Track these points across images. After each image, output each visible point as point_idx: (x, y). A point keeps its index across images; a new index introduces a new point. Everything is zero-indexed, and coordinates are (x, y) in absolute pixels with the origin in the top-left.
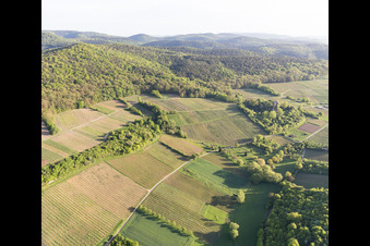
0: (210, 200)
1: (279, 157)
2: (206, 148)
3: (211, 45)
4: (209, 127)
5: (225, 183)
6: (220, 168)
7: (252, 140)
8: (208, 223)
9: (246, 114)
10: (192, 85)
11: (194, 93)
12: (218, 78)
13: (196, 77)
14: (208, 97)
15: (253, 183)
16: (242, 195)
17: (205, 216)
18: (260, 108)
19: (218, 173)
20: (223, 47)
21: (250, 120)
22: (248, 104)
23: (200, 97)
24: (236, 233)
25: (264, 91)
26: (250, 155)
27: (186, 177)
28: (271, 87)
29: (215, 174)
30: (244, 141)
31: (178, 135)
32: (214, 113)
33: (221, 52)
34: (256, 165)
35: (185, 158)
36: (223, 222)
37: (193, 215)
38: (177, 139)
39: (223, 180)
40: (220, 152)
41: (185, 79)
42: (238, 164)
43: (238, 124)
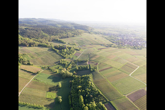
0: (48, 90)
1: (70, 67)
2: (42, 68)
3: (36, 23)
4: (42, 59)
5: (53, 81)
6: (50, 75)
7: (60, 62)
8: (49, 99)
9: (56, 52)
10: (31, 41)
11: (33, 45)
12: (42, 37)
13: (32, 37)
14: (39, 46)
15: (63, 78)
16: (60, 84)
17: (48, 97)
18: (60, 49)
19: (49, 78)
20: (41, 24)
21: (57, 54)
22: (56, 47)
23: (36, 46)
24: (61, 100)
25: (60, 42)
26: (60, 68)
27: (36, 82)
28: (63, 40)
29: (48, 78)
30: (57, 62)
31: (29, 64)
32: (43, 53)
33: (41, 26)
34: (63, 71)
35: (34, 74)
36: (55, 97)
37: (42, 98)
38: (28, 66)
39: (52, 80)
40: (49, 69)
41: (28, 39)
42: (56, 72)
43: (53, 56)
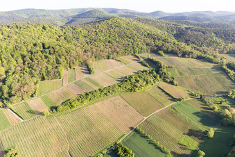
0: (187, 131)
2: (191, 95)
3: (208, 20)
4: (196, 80)
5: (201, 121)
6: (199, 110)
7: (228, 93)
8: (182, 147)
9: (226, 73)
10: (188, 48)
11: (188, 55)
12: (209, 45)
13: (192, 43)
14: (199, 58)
15: (222, 125)
16: (212, 132)
17: (182, 142)
19: (196, 114)
20: (218, 21)
21: (229, 78)
22: (229, 66)
23: (192, 58)
26: (224, 104)
27: (172, 113)
29: (194, 114)
30: (221, 93)
31: (172, 83)
32: (201, 70)
33: (215, 25)
34: (227, 112)
35: (174, 99)
36: (194, 148)
37: (173, 139)
38: (170, 85)
39: (199, 119)
40: (201, 99)
41: (183, 44)
42: (213, 109)
43: (218, 79)
